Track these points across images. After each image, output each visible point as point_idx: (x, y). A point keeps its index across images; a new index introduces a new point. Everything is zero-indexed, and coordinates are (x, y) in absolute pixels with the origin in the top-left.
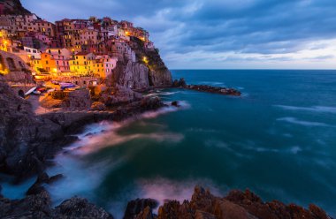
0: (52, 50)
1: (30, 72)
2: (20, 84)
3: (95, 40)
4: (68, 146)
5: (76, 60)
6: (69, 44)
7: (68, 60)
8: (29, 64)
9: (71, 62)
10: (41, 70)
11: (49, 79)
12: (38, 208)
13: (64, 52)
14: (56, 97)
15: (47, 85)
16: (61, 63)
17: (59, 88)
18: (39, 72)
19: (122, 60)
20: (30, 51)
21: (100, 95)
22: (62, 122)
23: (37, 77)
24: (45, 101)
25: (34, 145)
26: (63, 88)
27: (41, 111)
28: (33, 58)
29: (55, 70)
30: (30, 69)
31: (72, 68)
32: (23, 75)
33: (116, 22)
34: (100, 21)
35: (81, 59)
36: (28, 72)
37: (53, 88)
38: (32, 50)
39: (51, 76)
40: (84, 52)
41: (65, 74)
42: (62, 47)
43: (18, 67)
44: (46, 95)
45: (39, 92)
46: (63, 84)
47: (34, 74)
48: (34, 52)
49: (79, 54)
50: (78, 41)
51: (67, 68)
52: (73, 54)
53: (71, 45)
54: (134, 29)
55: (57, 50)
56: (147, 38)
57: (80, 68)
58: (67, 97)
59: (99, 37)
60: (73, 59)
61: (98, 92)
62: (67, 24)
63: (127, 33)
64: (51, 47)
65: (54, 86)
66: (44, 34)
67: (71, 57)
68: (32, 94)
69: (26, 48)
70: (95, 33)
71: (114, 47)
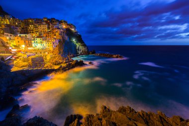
0: (21, 35)
1: (8, 47)
5: (36, 41)
7: (31, 40)
8: (7, 43)
9: (33, 42)
10: (15, 46)
14: (24, 61)
15: (20, 54)
16: (27, 42)
17: (26, 56)
18: (13, 47)
19: (62, 40)
20: (8, 35)
21: (50, 59)
23: (13, 50)
24: (17, 63)
26: (28, 56)
27: (14, 69)
29: (23, 46)
30: (8, 45)
31: (33, 45)
32: (3, 49)
33: (58, 20)
34: (49, 20)
35: (38, 40)
39: (21, 49)
41: (29, 48)
42: (27, 33)
44: (18, 60)
45: (14, 58)
46: (28, 54)
47: (10, 48)
48: (11, 36)
49: (38, 37)
50: (37, 30)
51: (30, 45)
52: (34, 37)
53: (33, 33)
54: (68, 25)
55: (24, 35)
56: (75, 29)
57: (39, 45)
58: (30, 61)
59: (49, 28)
60: (34, 40)
61: (48, 58)
62: (31, 21)
63: (64, 26)
64: (21, 33)
65: (23, 55)
66: (17, 26)
67: (33, 39)
68: (9, 59)
69: (5, 33)
70: (46, 26)
71: (57, 34)
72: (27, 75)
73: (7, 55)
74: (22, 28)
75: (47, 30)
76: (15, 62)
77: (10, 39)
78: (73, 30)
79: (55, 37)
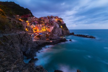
0: (38, 25)
1: (33, 30)
2: (30, 33)
3: (48, 22)
4: (40, 50)
6: (42, 23)
9: (42, 28)
10: (35, 30)
11: (36, 32)
12: (31, 67)
13: (41, 25)
16: (40, 28)
17: (39, 34)
19: (55, 27)
21: (49, 37)
22: (38, 44)
23: (34, 32)
24: (35, 38)
25: (32, 49)
26: (40, 35)
27: (34, 40)
28: (34, 27)
29: (38, 30)
31: (42, 29)
32: (31, 31)
33: (54, 17)
34: (50, 17)
36: (32, 30)
37: (37, 35)
38: (34, 25)
41: (40, 31)
42: (40, 24)
43: (30, 29)
44: (36, 36)
49: (44, 26)
50: (44, 22)
62: (42, 18)
65: (38, 34)
68: (33, 36)
69: (32, 25)
78: (61, 21)
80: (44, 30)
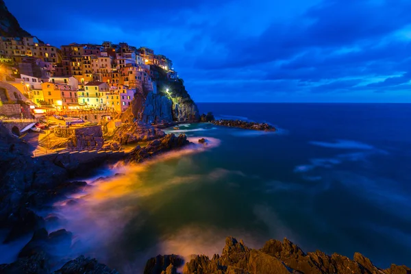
0: (56, 79)
1: (28, 105)
2: (14, 120)
5: (85, 92)
6: (77, 72)
7: (75, 90)
8: (27, 96)
9: (79, 93)
10: (42, 103)
11: (52, 114)
13: (71, 81)
14: (60, 135)
15: (51, 120)
16: (67, 95)
18: (39, 105)
19: (141, 91)
20: (28, 80)
21: (115, 132)
23: (37, 111)
24: (46, 139)
25: (30, 193)
26: (70, 124)
27: (39, 152)
29: (59, 103)
30: (28, 101)
31: (81, 100)
32: (19, 108)
33: (134, 48)
34: (114, 46)
35: (91, 90)
36: (25, 106)
38: (31, 78)
39: (54, 110)
40: (95, 82)
41: (71, 108)
42: (69, 75)
43: (12, 98)
44: (48, 132)
45: (38, 129)
46: (69, 119)
47: (32, 107)
48: (34, 80)
49: (90, 84)
50: (88, 69)
51: (74, 101)
52: (82, 84)
53: (80, 74)
54: (155, 57)
55: (62, 79)
56: (170, 67)
57: (91, 100)
58: (73, 135)
59: (114, 64)
60: (82, 90)
61: (111, 128)
62: (76, 49)
63: (147, 61)
64: (55, 75)
65: (58, 122)
66: (47, 60)
67: (80, 87)
68: (30, 131)
69: (22, 76)
70: (109, 60)
71: (131, 77)
72: (66, 165)
73: (26, 121)
74: (59, 65)
75: (109, 69)
76: (41, 137)
77: (33, 87)
78: (165, 68)
79: (127, 83)
80: (93, 103)
